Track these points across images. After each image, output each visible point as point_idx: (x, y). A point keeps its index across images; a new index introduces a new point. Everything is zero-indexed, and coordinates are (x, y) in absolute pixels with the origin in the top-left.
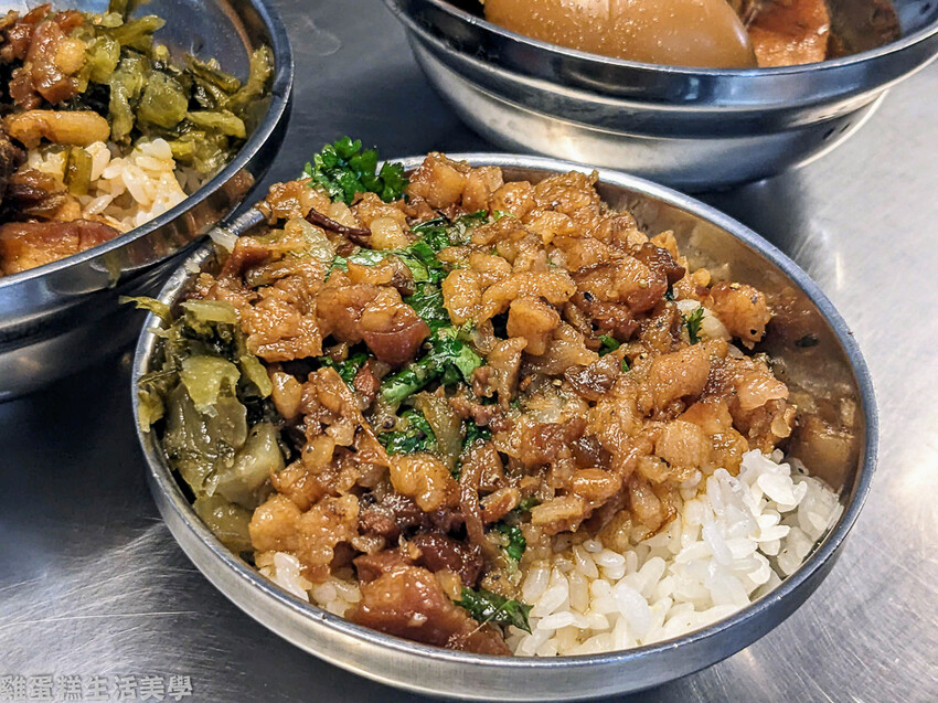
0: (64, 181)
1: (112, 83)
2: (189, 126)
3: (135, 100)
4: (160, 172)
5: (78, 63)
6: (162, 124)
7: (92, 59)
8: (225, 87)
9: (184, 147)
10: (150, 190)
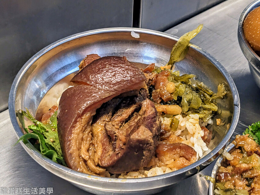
0: (170, 127)
1: (183, 96)
2: (202, 108)
3: (189, 102)
4: (195, 123)
5: (173, 90)
6: (196, 108)
7: (178, 90)
8: (208, 93)
9: (202, 116)
10: (194, 130)
